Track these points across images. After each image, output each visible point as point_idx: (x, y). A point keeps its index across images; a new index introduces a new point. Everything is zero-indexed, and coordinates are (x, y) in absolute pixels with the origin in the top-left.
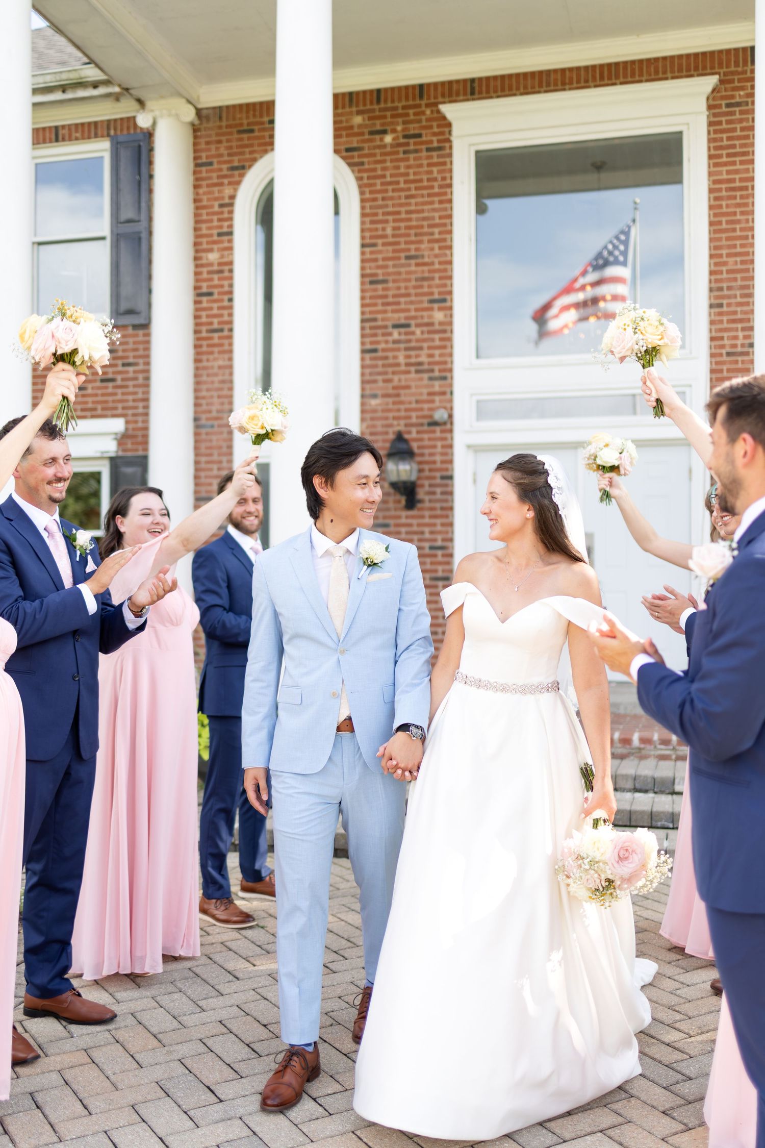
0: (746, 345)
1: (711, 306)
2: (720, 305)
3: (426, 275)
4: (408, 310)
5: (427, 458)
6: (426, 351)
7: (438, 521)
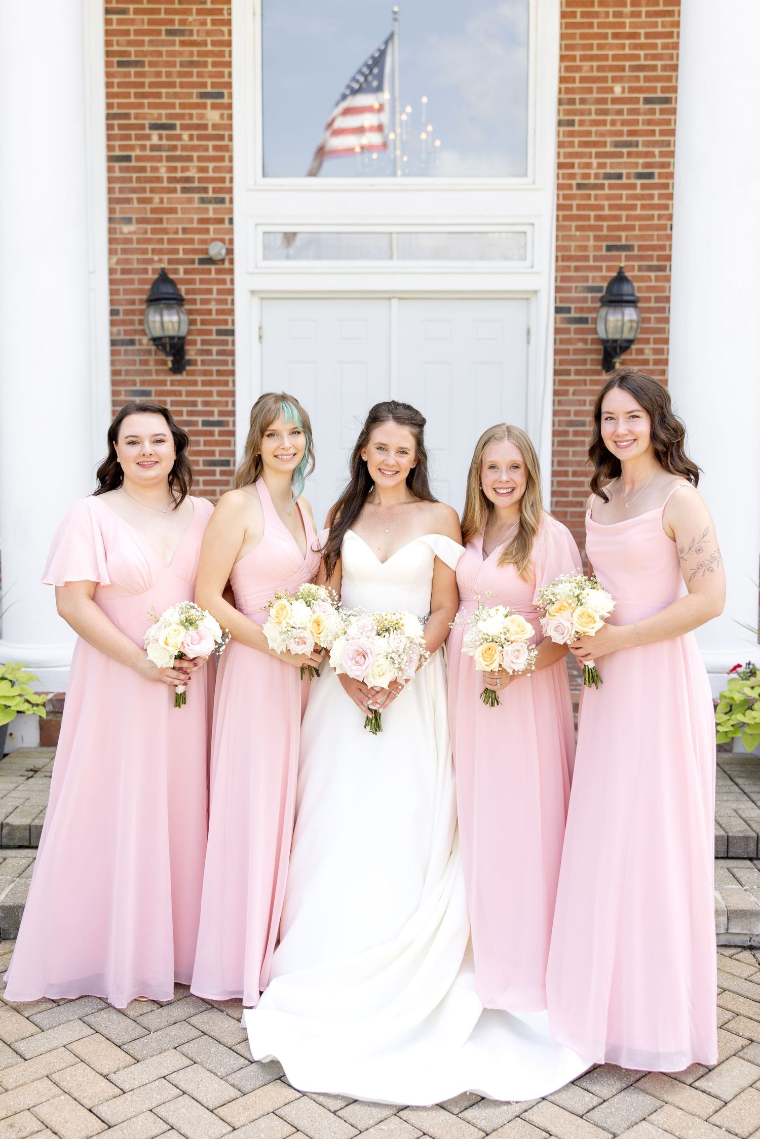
0: (601, 176)
1: (560, 123)
2: (571, 123)
3: (195, 58)
4: (173, 106)
5: (198, 306)
6: (196, 163)
7: (215, 389)
